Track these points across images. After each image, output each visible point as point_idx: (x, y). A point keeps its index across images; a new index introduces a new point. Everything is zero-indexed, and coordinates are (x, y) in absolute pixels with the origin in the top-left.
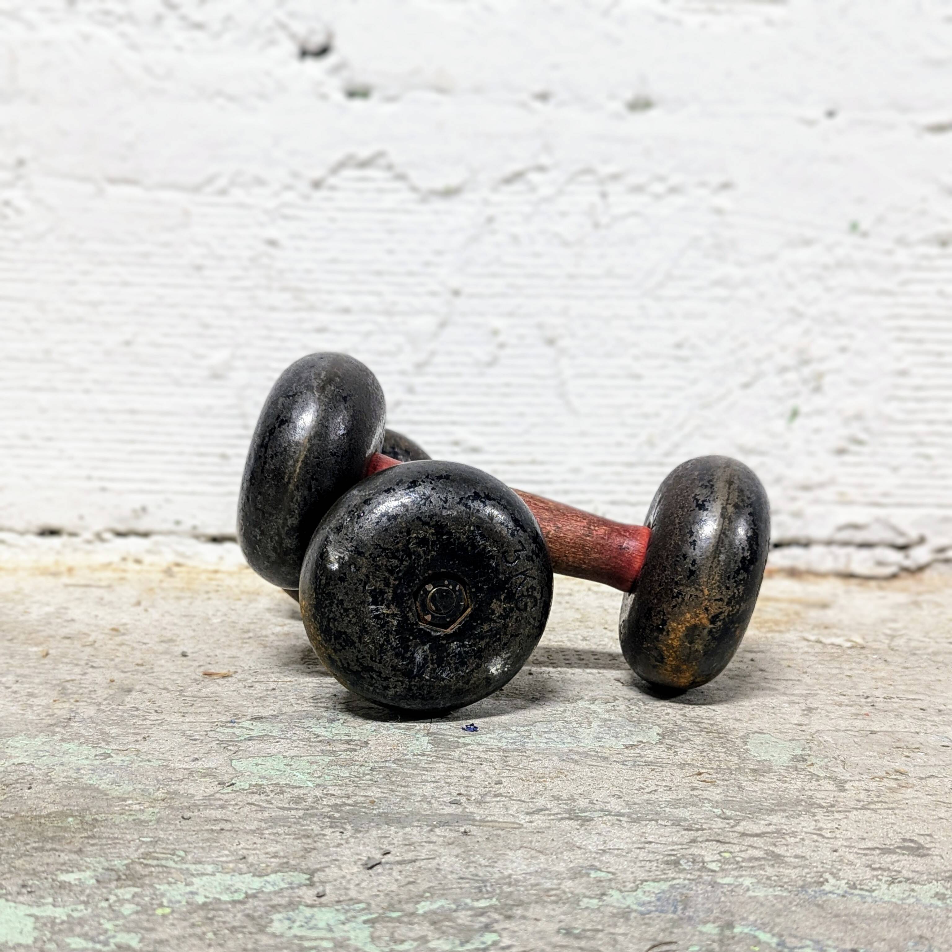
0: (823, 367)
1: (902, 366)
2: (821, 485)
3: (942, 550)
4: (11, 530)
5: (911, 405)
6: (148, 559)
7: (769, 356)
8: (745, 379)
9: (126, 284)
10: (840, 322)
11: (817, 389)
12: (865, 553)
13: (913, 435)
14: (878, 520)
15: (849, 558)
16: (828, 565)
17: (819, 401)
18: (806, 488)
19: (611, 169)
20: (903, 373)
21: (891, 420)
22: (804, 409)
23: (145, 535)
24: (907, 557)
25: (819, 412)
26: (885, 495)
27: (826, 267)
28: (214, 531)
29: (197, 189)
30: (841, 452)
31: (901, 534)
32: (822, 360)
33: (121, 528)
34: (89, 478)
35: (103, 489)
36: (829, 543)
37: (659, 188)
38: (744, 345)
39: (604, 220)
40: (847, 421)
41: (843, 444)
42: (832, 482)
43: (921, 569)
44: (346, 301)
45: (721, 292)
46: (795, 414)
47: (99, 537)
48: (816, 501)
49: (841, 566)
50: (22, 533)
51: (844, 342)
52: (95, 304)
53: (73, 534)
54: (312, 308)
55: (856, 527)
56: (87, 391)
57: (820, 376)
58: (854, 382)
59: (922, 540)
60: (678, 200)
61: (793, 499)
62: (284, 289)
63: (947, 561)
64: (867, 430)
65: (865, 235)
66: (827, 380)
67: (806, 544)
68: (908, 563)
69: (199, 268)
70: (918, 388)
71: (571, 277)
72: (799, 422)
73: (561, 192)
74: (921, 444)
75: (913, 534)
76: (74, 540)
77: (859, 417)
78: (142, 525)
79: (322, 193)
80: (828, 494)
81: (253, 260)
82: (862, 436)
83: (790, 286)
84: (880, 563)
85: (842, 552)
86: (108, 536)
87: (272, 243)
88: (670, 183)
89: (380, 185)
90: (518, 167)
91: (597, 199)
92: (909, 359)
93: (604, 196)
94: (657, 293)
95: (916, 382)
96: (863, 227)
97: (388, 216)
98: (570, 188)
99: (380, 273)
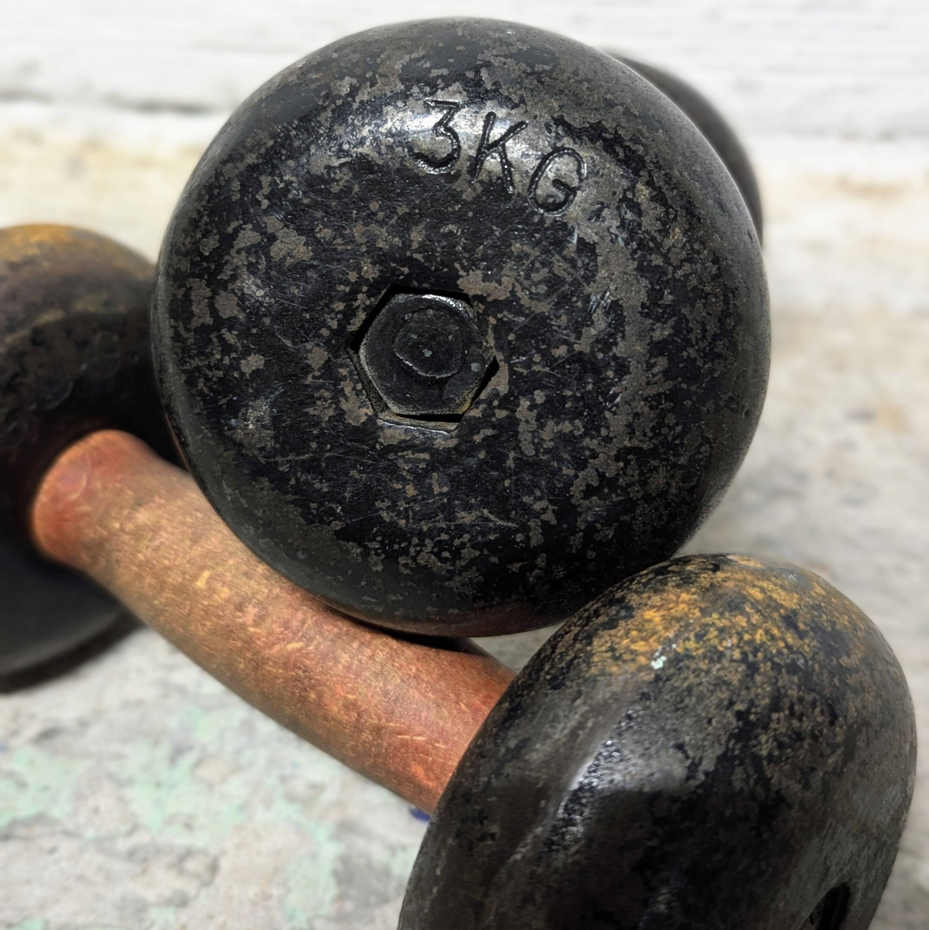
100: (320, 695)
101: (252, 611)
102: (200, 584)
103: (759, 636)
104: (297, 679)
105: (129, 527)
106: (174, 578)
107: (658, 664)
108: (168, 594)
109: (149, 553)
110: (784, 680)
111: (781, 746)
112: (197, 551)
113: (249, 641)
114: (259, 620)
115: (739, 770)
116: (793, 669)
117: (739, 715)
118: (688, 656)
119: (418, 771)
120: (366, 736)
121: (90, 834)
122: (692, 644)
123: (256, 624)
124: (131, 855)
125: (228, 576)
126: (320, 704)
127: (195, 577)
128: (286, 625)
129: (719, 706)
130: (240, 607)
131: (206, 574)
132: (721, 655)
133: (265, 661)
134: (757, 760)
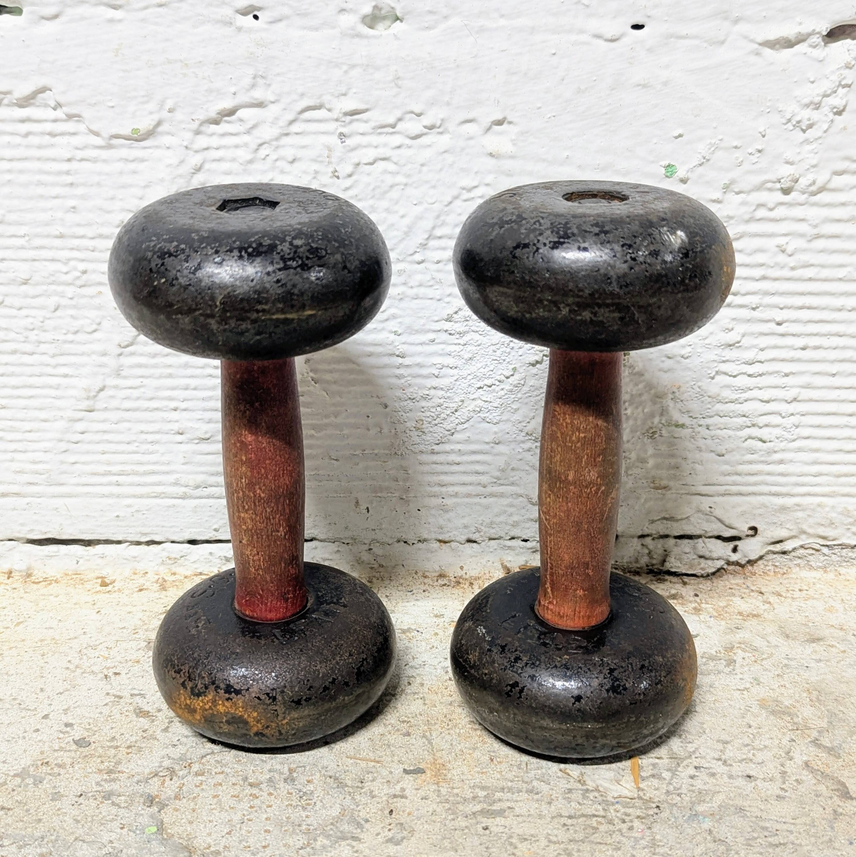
3: (778, 542)
13: (745, 415)
24: (736, 550)
31: (730, 527)
37: (413, 126)
39: (345, 168)
43: (752, 562)
59: (754, 532)
65: (684, 181)
68: (735, 558)
70: (752, 362)
73: (286, 134)
75: (743, 525)
88: (427, 120)
89: (49, 127)
90: (227, 104)
91: (334, 140)
92: (741, 328)
93: (342, 136)
94: (418, 257)
95: (749, 355)
96: (681, 173)
97: (66, 166)
98: (296, 128)
99: (61, 236)
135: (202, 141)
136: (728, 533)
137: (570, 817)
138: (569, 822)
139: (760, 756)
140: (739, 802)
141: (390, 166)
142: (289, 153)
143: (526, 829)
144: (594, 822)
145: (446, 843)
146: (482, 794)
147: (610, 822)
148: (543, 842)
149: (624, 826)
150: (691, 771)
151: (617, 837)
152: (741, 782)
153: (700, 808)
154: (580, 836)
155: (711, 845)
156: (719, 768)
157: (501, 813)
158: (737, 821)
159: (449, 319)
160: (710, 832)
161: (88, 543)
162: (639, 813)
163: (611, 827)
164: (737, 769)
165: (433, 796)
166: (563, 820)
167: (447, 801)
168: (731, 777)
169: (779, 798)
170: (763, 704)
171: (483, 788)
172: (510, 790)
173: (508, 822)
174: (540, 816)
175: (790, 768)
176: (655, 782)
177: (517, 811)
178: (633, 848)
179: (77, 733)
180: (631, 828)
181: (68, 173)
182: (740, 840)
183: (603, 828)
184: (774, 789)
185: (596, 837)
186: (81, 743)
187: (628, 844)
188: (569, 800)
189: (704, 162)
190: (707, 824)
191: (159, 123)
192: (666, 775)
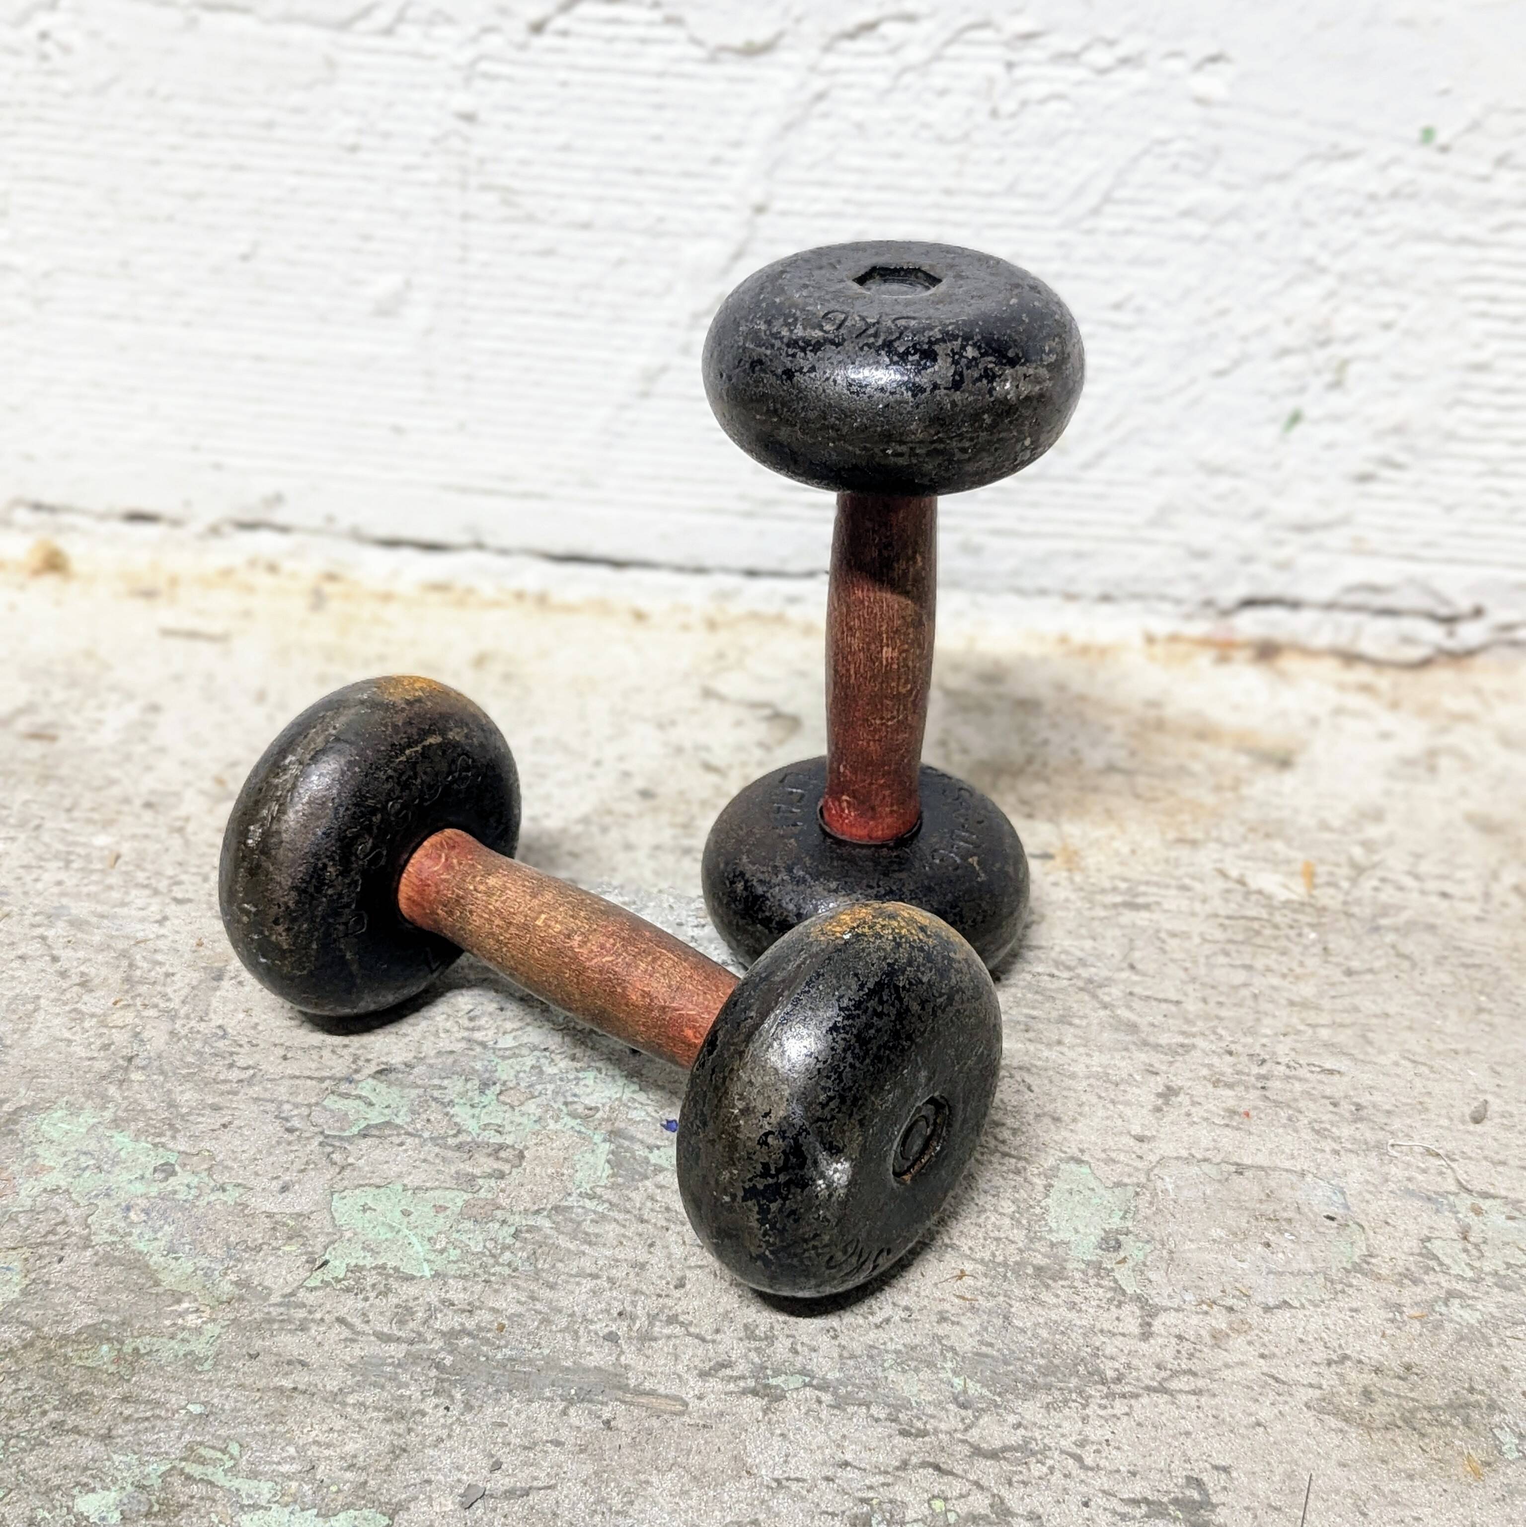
0: (1347, 351)
1: (1482, 356)
2: (1326, 526)
3: (1508, 627)
4: (84, 512)
5: (1489, 415)
6: (287, 565)
7: (1262, 332)
8: (1219, 363)
9: (239, 168)
10: (1385, 283)
11: (1337, 385)
12: (1385, 625)
13: (1484, 459)
14: (1411, 581)
15: (1358, 631)
16: (1324, 638)
17: (1336, 401)
18: (1302, 528)
19: (1024, 24)
20: (1480, 367)
21: (1451, 436)
22: (1312, 411)
23: (284, 529)
24: (1451, 634)
25: (1336, 418)
26: (1428, 544)
27: (1372, 197)
28: (384, 531)
29: (344, 25)
30: (1365, 478)
31: (1446, 602)
32: (1350, 340)
33: (247, 517)
34: (195, 449)
35: (217, 467)
36: (1330, 606)
37: (1101, 57)
38: (1223, 312)
39: (1008, 106)
40: (1379, 435)
41: (1369, 468)
42: (1345, 521)
43: (1470, 653)
44: (584, 210)
45: (1196, 228)
46: (1295, 418)
47: (215, 531)
48: (1318, 547)
49: (1343, 640)
50: (103, 517)
51: (1389, 315)
52: (193, 196)
53: (176, 523)
54: (530, 218)
55: (1375, 589)
56: (187, 324)
57: (1344, 364)
58: (1398, 377)
59: (1478, 613)
60: (1136, 78)
61: (1279, 543)
62: (485, 188)
63: (1515, 644)
64: (1411, 449)
65: (1444, 149)
66: (1354, 369)
67: (1295, 605)
68: (1450, 644)
69: (354, 149)
70: (1503, 391)
71: (948, 192)
72: (1300, 430)
73: (937, 57)
74: (1495, 473)
75: (1464, 604)
76: (178, 533)
77: (1398, 430)
78: (280, 516)
79: (546, 40)
80: (1337, 538)
81: (435, 141)
82: (1401, 457)
83: (1308, 224)
84: (1407, 640)
85: (1349, 620)
86: (227, 529)
87: (469, 118)
88: (1121, 51)
89: (641, 31)
90: (867, 15)
91: (998, 70)
92: (1494, 346)
93: (1010, 66)
94: (1087, 224)
95: (1501, 381)
96: (1442, 137)
97: (653, 83)
98: (952, 51)
99: (638, 171)
100: (624, 989)
101: (577, 938)
102: (539, 923)
103: (904, 931)
104: (610, 980)
105: (482, 888)
106: (519, 919)
107: (847, 937)
108: (513, 930)
109: (498, 904)
110: (916, 953)
111: (910, 984)
112: (535, 902)
113: (575, 958)
114: (583, 944)
115: (887, 991)
116: (921, 949)
117: (889, 964)
118: (864, 934)
119: (689, 1033)
120: (655, 1013)
121: (426, 1135)
122: (866, 930)
123: (580, 946)
124: (459, 1147)
125: (560, 918)
126: (624, 996)
127: (536, 919)
128: (602, 947)
129: (879, 958)
130: (569, 937)
131: (543, 916)
132: (881, 937)
133: (585, 969)
134: (897, 987)
135: (830, 61)
136: (1444, 611)
137: (1229, 917)
138: (1227, 922)
139: (1460, 874)
140: (1432, 920)
141: (1065, 107)
142: (938, 82)
143: (1178, 925)
144: (1256, 925)
145: (1083, 931)
146: (1123, 886)
147: (1276, 927)
148: (1197, 940)
149: (1292, 933)
150: (1375, 883)
151: (1283, 943)
152: (1434, 899)
153: (1384, 922)
154: (1240, 937)
155: (1395, 960)
156: (1409, 882)
157: (1147, 907)
158: (1428, 938)
159: (1117, 306)
160: (1393, 947)
161: (618, 564)
162: (1308, 919)
163: (1276, 932)
164: (1432, 885)
165: (1064, 883)
166: (1221, 920)
167: (1081, 889)
168: (1423, 892)
169: (1479, 919)
170: (1471, 819)
171: (1125, 880)
172: (1157, 884)
173: (1156, 916)
174: (1193, 914)
175: (1497, 889)
176: (1331, 891)
177: (1166, 906)
178: (1303, 954)
179: (639, 783)
180: (1300, 935)
181: (657, 91)
182: (1429, 957)
183: (1268, 932)
184: (1474, 909)
185: (1259, 941)
186: (646, 794)
187: (1297, 950)
188: (1227, 901)
189: (1475, 126)
190: (1390, 938)
191: (780, 35)
192: (1345, 884)
